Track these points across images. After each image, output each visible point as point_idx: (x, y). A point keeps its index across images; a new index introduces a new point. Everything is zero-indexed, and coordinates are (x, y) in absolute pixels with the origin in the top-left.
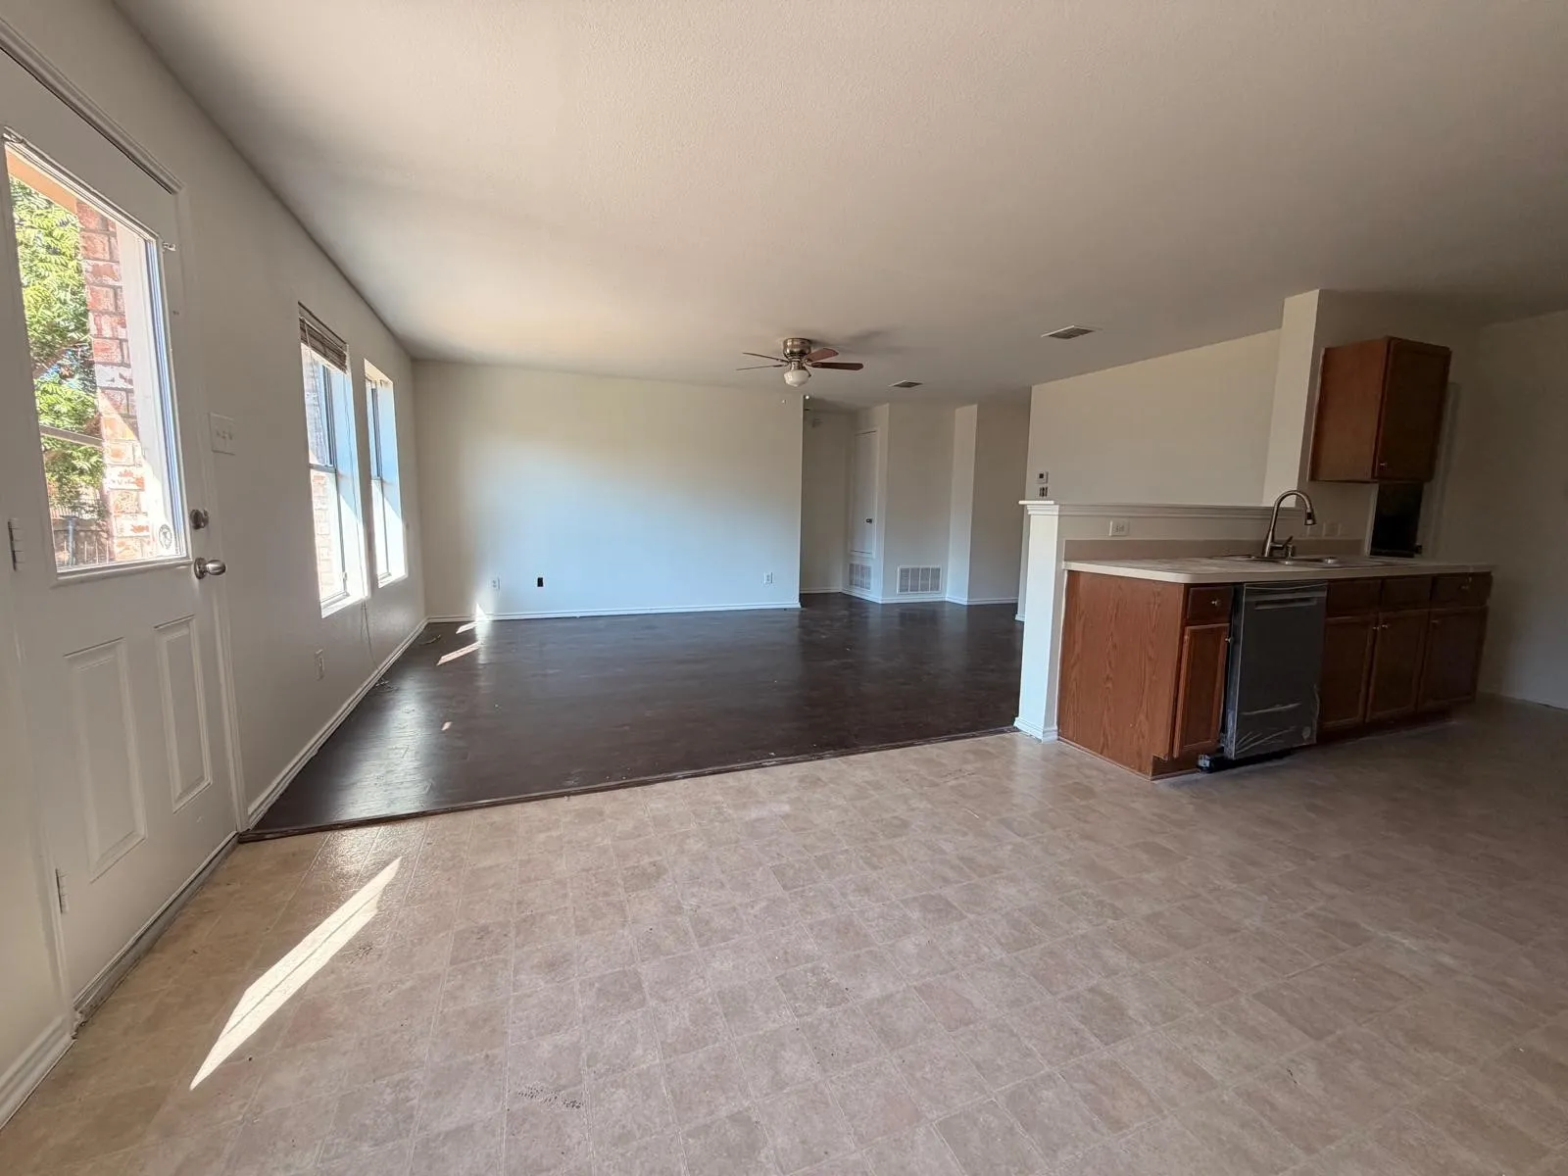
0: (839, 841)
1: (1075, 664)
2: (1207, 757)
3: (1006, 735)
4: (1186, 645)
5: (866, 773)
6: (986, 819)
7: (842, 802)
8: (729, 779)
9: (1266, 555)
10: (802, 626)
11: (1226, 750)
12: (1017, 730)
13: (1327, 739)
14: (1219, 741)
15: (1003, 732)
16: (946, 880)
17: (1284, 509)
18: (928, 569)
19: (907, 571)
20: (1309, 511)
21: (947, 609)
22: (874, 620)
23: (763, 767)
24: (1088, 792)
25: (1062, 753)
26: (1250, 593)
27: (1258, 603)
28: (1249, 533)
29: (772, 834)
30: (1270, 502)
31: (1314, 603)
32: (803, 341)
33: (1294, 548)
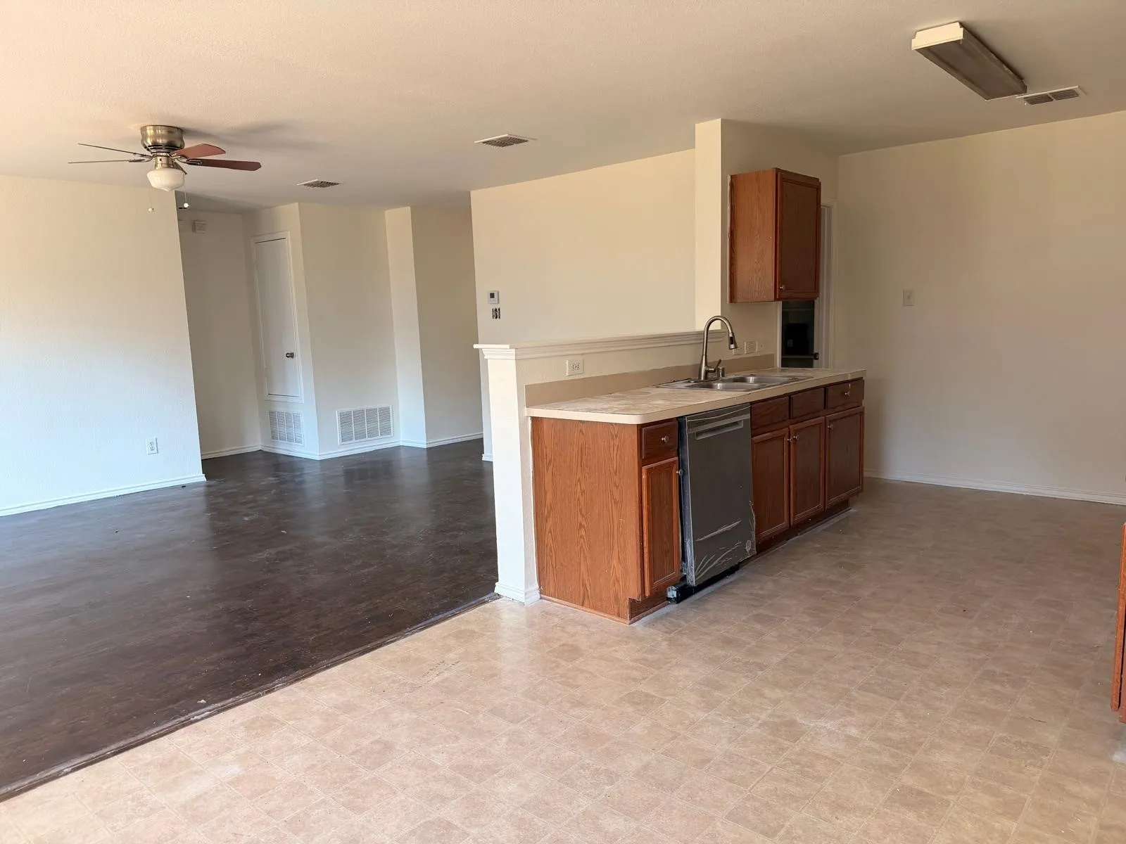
0: (311, 793)
1: (549, 516)
2: (674, 588)
3: (487, 605)
4: (644, 484)
5: (333, 695)
6: (477, 712)
7: (305, 741)
8: (145, 754)
9: (702, 379)
10: (212, 507)
11: (689, 578)
12: (499, 596)
13: (764, 547)
14: (681, 571)
15: (484, 602)
16: (443, 799)
17: (714, 332)
18: (375, 410)
19: (348, 414)
20: (731, 335)
21: (403, 455)
22: (312, 484)
23: (192, 722)
24: (573, 652)
25: (546, 613)
26: (692, 425)
27: (699, 434)
28: (687, 357)
29: (222, 809)
30: (701, 327)
31: (742, 426)
32: (171, 129)
33: (723, 370)
